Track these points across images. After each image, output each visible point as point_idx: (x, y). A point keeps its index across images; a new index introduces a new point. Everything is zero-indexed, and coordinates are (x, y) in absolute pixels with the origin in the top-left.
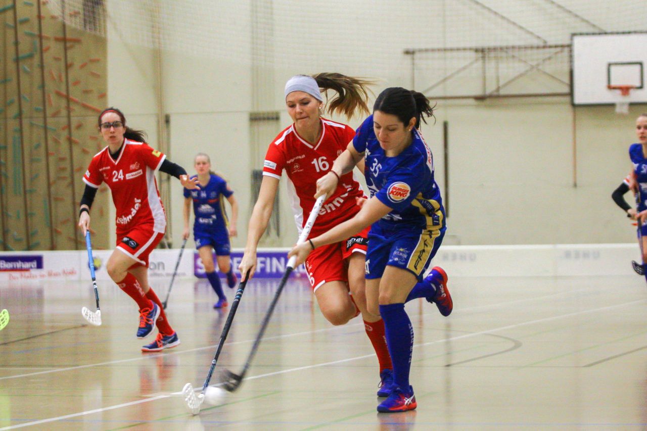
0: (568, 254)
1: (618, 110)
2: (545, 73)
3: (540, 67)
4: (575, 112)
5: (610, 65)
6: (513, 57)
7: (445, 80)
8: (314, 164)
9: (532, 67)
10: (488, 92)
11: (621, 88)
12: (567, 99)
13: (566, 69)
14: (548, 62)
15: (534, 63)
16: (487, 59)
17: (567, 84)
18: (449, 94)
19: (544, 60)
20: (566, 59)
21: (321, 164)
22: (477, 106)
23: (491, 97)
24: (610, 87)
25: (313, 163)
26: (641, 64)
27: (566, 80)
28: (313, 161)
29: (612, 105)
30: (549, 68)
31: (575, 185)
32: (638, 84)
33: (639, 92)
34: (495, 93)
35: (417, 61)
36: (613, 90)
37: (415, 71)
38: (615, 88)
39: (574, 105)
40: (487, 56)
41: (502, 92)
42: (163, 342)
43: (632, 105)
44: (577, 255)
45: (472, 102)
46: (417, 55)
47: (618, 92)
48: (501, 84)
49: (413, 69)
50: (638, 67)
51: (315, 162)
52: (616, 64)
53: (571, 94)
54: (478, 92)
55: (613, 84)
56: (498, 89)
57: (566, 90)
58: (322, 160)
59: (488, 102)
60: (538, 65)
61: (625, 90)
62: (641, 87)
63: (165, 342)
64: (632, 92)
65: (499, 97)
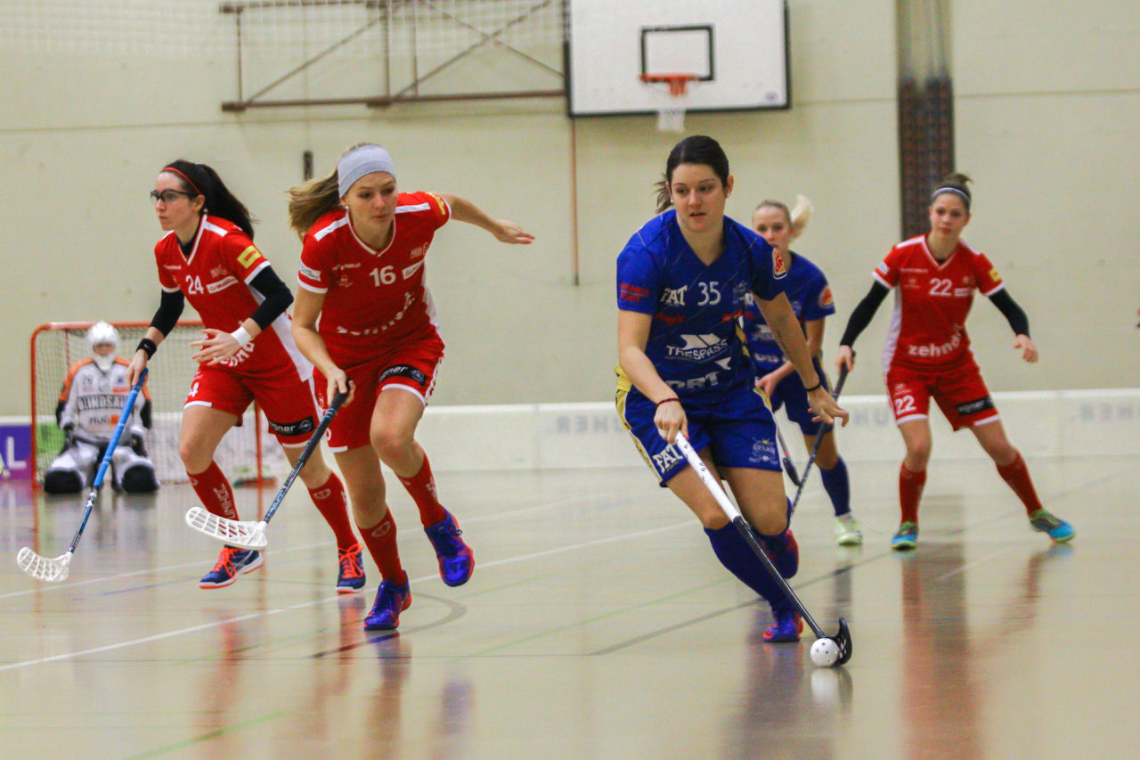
0: (562, 423)
1: (663, 124)
2: (510, 49)
3: (502, 38)
4: (573, 130)
5: (645, 32)
6: (446, 17)
7: (305, 66)
8: (373, 277)
9: (485, 38)
10: (394, 92)
11: (667, 80)
12: (559, 103)
13: (557, 43)
14: (516, 27)
15: (490, 30)
16: (391, 22)
17: (559, 74)
18: (313, 96)
19: (511, 23)
20: (556, 20)
21: (383, 276)
22: (373, 120)
23: (400, 99)
24: (646, 78)
25: (371, 274)
26: (709, 29)
27: (557, 64)
28: (372, 270)
29: (652, 115)
30: (519, 38)
31: (577, 282)
32: (704, 72)
33: (706, 86)
34: (409, 93)
35: (246, 28)
36: (650, 84)
37: (244, 49)
38: (655, 80)
39: (572, 116)
40: (390, 16)
41: (423, 91)
42: (237, 565)
43: (690, 113)
44: (582, 422)
45: (362, 110)
46: (247, 15)
47: (663, 88)
48: (421, 73)
49: (239, 44)
50: (702, 36)
51: (375, 272)
52: (658, 30)
53: (566, 92)
54: (376, 91)
55: (652, 71)
56: (415, 85)
57: (556, 84)
58: (387, 271)
59: (394, 110)
60: (496, 34)
61: (677, 83)
62: (710, 78)
63: (239, 564)
64: (690, 86)
65: (416, 100)
